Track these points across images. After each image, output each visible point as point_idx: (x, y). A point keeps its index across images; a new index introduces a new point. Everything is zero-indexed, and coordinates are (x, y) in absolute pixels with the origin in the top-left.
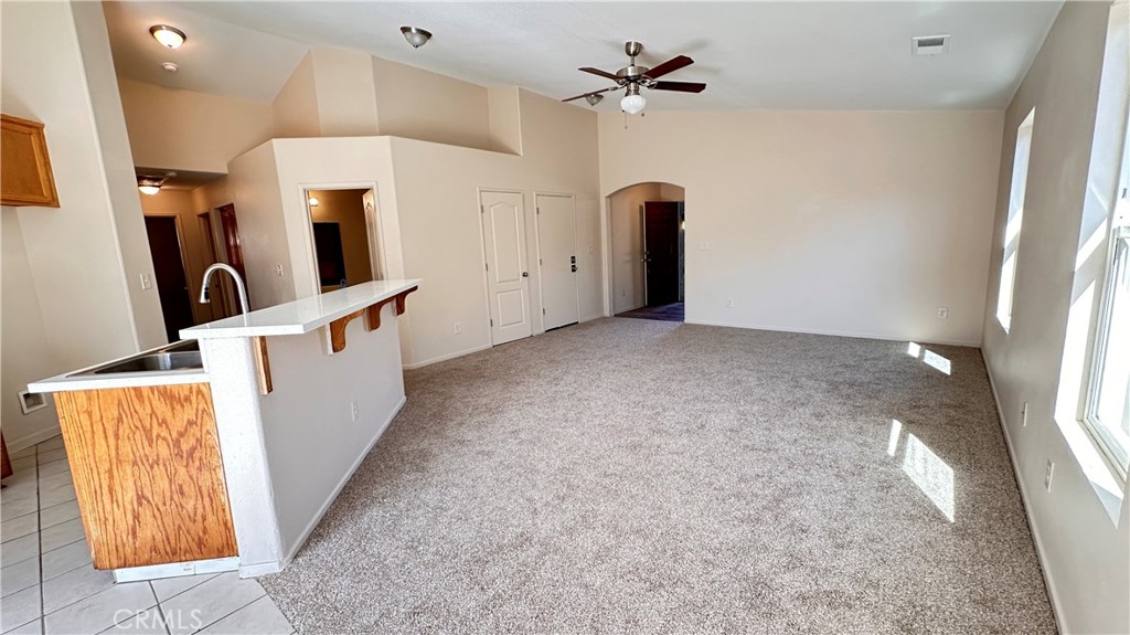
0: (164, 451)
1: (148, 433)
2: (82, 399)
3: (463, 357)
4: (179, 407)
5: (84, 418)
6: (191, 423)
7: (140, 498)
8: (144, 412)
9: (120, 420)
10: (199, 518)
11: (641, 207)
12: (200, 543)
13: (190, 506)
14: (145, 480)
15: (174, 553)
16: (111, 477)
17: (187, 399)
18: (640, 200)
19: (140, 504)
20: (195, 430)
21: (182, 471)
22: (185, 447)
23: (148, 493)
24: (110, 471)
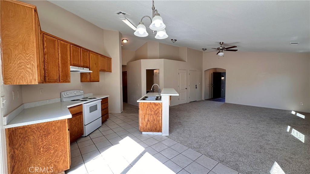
0: (153, 113)
1: (151, 110)
2: (143, 103)
3: (174, 106)
4: (156, 106)
5: (143, 106)
6: (157, 109)
7: (148, 120)
8: (151, 106)
9: (147, 107)
10: (156, 125)
11: (212, 74)
12: (156, 129)
13: (155, 123)
14: (149, 117)
15: (152, 130)
16: (145, 116)
17: (158, 105)
18: (212, 72)
19: (148, 121)
20: (158, 110)
21: (155, 117)
22: (156, 113)
23: (149, 120)
24: (145, 115)
